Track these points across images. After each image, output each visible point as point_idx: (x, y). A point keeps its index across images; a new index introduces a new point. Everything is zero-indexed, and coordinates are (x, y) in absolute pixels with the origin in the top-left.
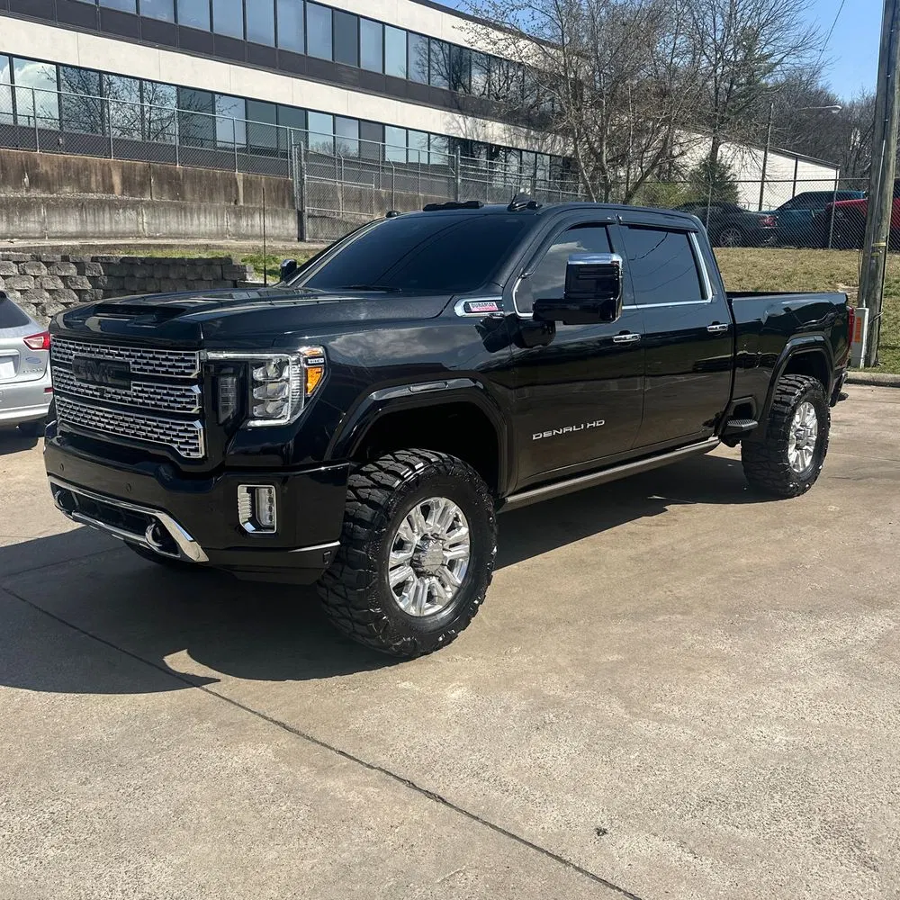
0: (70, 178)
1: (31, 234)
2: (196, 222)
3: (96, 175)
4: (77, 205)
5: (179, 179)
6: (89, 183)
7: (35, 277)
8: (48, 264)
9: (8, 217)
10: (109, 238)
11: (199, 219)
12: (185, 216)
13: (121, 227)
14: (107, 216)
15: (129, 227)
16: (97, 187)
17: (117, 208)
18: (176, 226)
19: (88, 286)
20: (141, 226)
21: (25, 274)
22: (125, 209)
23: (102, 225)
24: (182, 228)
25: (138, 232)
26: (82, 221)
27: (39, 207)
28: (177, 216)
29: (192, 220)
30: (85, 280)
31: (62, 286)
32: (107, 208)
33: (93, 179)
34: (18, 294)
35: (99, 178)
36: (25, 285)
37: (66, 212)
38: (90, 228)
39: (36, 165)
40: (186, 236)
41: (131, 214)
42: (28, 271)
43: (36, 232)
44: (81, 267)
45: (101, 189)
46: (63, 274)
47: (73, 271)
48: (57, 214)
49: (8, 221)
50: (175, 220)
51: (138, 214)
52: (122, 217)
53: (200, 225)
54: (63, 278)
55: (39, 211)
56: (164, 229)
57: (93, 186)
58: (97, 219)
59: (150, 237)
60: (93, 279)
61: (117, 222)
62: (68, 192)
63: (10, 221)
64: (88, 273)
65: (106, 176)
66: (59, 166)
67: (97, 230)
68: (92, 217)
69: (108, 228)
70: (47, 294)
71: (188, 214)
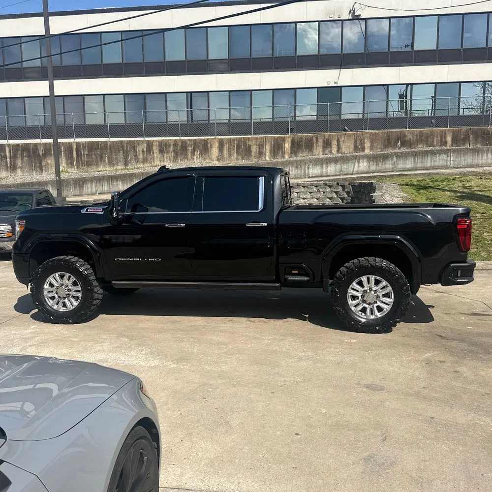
0: (422, 140)
1: (388, 170)
2: (485, 157)
3: (437, 138)
4: (413, 155)
5: (489, 134)
6: (433, 142)
7: (324, 192)
8: (330, 187)
9: (377, 163)
10: (429, 170)
11: (487, 156)
12: (478, 155)
13: (437, 164)
14: (429, 158)
15: (441, 163)
16: (437, 143)
17: (435, 154)
18: (471, 160)
19: (346, 196)
20: (449, 163)
21: (319, 191)
22: (440, 154)
23: (426, 163)
24: (475, 162)
25: (447, 166)
26: (415, 162)
27: (393, 157)
28: (473, 156)
29: (482, 157)
30: (345, 193)
31: (335, 196)
32: (430, 155)
33: (435, 139)
34: (316, 200)
35: (439, 138)
36: (319, 196)
37: (406, 159)
38: (419, 165)
39: (405, 136)
40: (478, 166)
41: (444, 156)
42: (321, 190)
43: (389, 169)
44: (343, 187)
45: (439, 144)
46: (336, 191)
47: (340, 189)
48: (402, 160)
49: (376, 165)
50: (471, 158)
51: (448, 156)
52: (438, 158)
53: (487, 159)
54: (336, 193)
55: (392, 159)
56: (463, 163)
57: (435, 143)
58: (423, 161)
59: (454, 168)
60: (348, 193)
61: (435, 161)
62: (421, 148)
63: (377, 165)
64: (346, 190)
65: (443, 136)
66: (417, 136)
67: (423, 166)
68: (420, 160)
69: (429, 164)
70: (328, 200)
71: (480, 154)
